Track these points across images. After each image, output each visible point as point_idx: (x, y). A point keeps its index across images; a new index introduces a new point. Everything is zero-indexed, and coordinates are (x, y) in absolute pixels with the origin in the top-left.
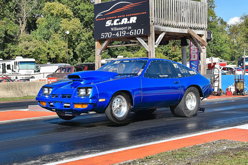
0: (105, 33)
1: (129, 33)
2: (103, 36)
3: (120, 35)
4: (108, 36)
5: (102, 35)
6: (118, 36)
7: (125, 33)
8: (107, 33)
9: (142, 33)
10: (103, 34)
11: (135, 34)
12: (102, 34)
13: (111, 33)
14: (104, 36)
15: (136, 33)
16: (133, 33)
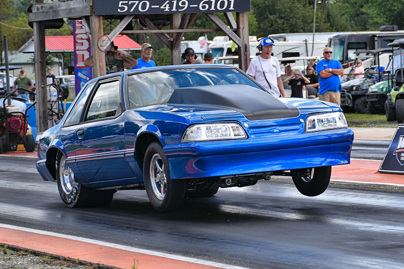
0: (130, 2)
1: (197, 6)
2: (124, 8)
3: (174, 9)
4: (140, 9)
5: (120, 6)
6: (167, 10)
7: (186, 6)
8: (137, 2)
9: (232, 8)
10: (122, 4)
11: (213, 8)
12: (121, 2)
13: (148, 3)
14: (126, 8)
15: (216, 7)
16: (207, 6)
